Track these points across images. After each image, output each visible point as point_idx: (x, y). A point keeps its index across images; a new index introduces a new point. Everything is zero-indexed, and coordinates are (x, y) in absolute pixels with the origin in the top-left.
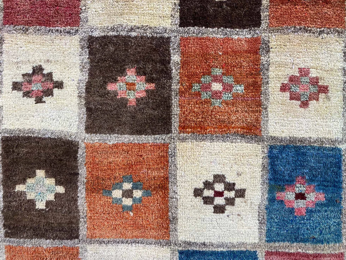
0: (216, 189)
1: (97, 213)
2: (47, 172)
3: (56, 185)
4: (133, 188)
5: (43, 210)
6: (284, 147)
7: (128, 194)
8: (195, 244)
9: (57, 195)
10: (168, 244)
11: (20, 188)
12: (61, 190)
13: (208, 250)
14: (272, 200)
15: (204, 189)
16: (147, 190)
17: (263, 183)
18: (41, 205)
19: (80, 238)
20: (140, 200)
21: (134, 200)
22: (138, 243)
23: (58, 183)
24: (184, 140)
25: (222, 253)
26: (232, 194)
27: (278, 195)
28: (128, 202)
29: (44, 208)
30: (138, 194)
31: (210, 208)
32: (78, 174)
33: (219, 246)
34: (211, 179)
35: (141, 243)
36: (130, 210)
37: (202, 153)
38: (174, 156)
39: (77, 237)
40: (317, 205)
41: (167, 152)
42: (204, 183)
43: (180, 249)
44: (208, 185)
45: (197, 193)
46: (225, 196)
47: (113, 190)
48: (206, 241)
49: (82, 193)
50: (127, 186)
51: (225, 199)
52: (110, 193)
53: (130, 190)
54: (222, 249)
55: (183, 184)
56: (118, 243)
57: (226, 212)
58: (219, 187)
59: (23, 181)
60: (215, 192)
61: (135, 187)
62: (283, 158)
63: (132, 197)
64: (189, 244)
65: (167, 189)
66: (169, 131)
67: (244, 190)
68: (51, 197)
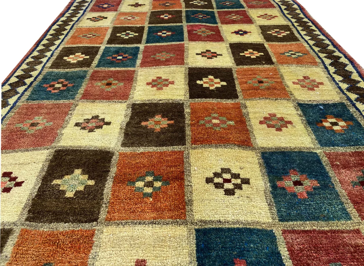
0: (224, 177)
1: (119, 199)
2: (83, 171)
3: (88, 179)
4: (154, 180)
5: (70, 198)
6: (272, 152)
7: (149, 184)
8: (211, 222)
9: (87, 187)
10: (185, 223)
11: (56, 182)
12: (91, 183)
13: (224, 227)
14: (274, 187)
15: (214, 177)
16: (166, 181)
17: (263, 175)
18: (70, 194)
19: (99, 221)
20: (160, 188)
21: (154, 188)
22: (155, 224)
23: (90, 178)
24: (195, 148)
25: (238, 229)
26: (239, 181)
27: (278, 183)
28: (149, 190)
29: (72, 196)
30: (158, 184)
31: (222, 191)
32: (109, 171)
33: (234, 223)
34: (219, 171)
35: (158, 224)
36: (150, 197)
37: (209, 155)
38: (188, 158)
39: (96, 220)
40: (314, 189)
41: (182, 156)
42: (213, 173)
43: (197, 227)
44: (217, 175)
45: (209, 180)
46: (232, 182)
47: (136, 181)
48: (222, 219)
49: (109, 184)
50: (149, 179)
51: (233, 184)
52: (134, 183)
53: (151, 182)
54: (238, 226)
55: (196, 176)
56: (136, 224)
57: (236, 194)
58: (227, 176)
59: (61, 177)
60: (224, 179)
61: (156, 180)
62: (274, 159)
63: (152, 187)
64: (205, 222)
65: (183, 179)
66: (184, 144)
67: (249, 179)
68: (81, 188)
